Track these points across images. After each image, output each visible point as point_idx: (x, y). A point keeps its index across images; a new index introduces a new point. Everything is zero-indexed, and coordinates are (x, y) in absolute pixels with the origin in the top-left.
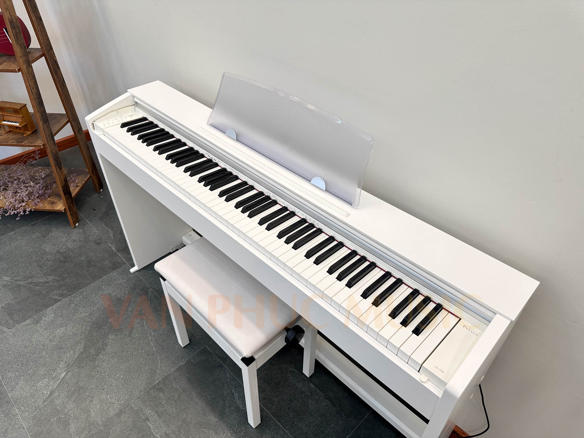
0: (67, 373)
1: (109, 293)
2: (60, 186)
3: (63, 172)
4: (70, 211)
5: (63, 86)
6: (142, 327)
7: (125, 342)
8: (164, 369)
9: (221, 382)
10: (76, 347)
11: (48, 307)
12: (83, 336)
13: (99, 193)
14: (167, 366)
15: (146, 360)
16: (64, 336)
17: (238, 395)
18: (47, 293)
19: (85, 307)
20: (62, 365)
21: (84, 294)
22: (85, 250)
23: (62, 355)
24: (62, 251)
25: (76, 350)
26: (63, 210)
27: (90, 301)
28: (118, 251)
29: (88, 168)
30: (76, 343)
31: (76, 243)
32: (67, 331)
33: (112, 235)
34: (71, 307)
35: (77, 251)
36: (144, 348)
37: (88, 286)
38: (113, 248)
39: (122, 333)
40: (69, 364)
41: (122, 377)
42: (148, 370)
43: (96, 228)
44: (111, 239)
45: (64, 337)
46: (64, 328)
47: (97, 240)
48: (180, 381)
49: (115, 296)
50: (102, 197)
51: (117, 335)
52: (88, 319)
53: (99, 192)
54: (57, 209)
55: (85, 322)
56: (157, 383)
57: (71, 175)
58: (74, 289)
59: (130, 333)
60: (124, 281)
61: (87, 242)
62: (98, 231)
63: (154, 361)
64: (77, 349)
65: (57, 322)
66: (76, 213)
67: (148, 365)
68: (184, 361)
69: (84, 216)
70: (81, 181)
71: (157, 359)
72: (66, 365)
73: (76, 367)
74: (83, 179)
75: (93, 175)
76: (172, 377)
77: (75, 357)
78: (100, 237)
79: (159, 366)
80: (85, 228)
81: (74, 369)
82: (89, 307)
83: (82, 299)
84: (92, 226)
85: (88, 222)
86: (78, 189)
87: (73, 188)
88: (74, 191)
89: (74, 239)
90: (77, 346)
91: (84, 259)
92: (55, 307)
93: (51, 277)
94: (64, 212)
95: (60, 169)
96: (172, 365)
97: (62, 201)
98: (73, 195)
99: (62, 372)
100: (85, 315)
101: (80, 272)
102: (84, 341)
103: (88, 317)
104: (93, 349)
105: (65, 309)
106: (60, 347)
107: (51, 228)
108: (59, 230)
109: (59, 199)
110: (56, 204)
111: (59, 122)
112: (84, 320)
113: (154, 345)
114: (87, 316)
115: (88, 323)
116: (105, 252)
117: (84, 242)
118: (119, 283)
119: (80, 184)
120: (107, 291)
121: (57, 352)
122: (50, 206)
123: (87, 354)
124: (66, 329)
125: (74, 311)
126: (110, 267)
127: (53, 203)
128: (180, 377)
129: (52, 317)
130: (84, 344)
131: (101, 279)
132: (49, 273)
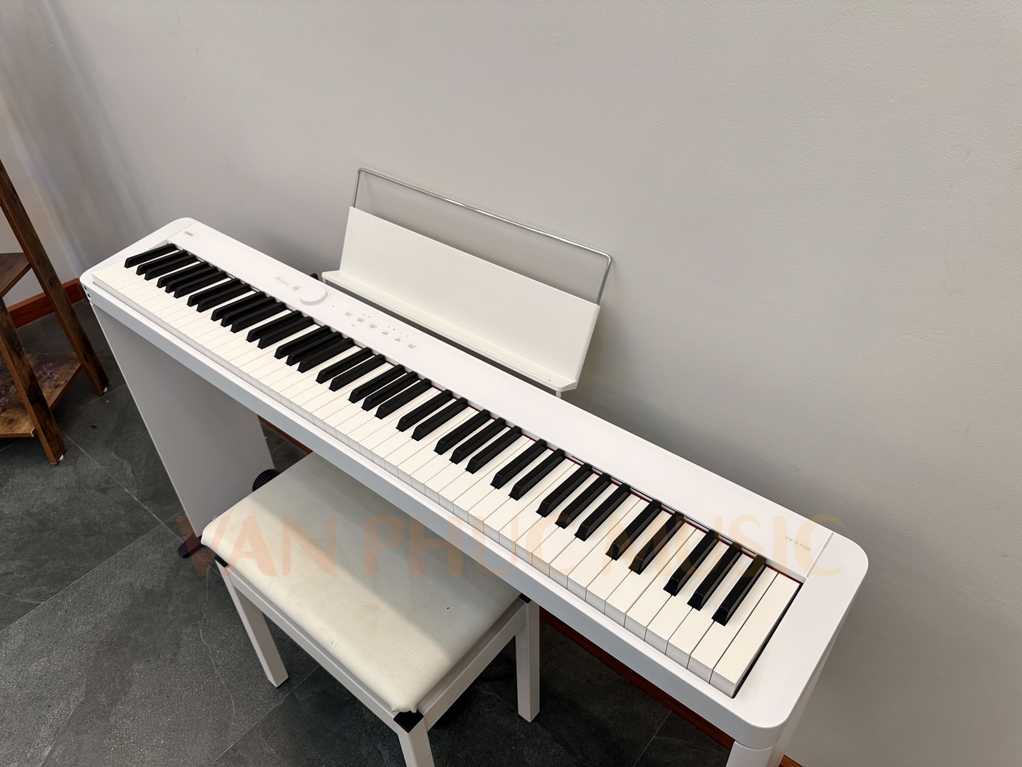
0: (55, 746)
1: (130, 583)
2: (23, 389)
3: (26, 362)
4: (46, 435)
5: (13, 202)
6: (197, 641)
7: (165, 673)
8: (243, 718)
9: (354, 731)
10: (70, 694)
11: (11, 621)
12: (83, 670)
13: (102, 395)
14: (250, 711)
15: (208, 704)
16: (45, 675)
17: (389, 753)
18: (9, 594)
19: (84, 613)
20: (44, 732)
21: (81, 589)
22: (79, 506)
23: (43, 713)
24: (36, 511)
25: (70, 699)
26: (31, 432)
27: (93, 602)
28: (143, 500)
29: (75, 350)
30: (69, 685)
31: (62, 493)
32: (50, 664)
33: (131, 472)
34: (57, 616)
35: (63, 507)
36: (203, 682)
37: (88, 572)
38: (133, 496)
39: (159, 658)
40: (58, 729)
41: (162, 742)
42: (213, 724)
43: (98, 462)
44: (129, 478)
45: (47, 677)
46: (46, 659)
47: (102, 485)
48: (275, 738)
49: (142, 587)
50: (108, 401)
51: (149, 661)
52: (90, 638)
53: (101, 393)
54: (21, 432)
55: (85, 643)
56: (232, 748)
57: (44, 366)
58: (61, 580)
59: (175, 655)
60: (158, 556)
61: (83, 489)
62: (103, 468)
63: (224, 704)
64: (72, 698)
65: (32, 649)
66: (57, 436)
67: (213, 714)
68: (281, 699)
69: (74, 441)
70: (64, 376)
71: (229, 701)
72: (53, 731)
73: (72, 734)
74: (68, 373)
75: (87, 364)
76: (260, 732)
77: (69, 712)
78: (107, 478)
79: (234, 713)
80: (78, 462)
81: (68, 737)
82: (92, 614)
83: (77, 600)
84: (90, 457)
85: (83, 451)
86: (58, 392)
87: (50, 391)
88: (51, 395)
89: (57, 485)
90: (71, 692)
91: (78, 522)
92: (25, 619)
93: (15, 562)
94: (33, 436)
95: (20, 355)
96: (258, 709)
97: (28, 416)
98: (50, 403)
99: (45, 746)
100: (84, 629)
101: (72, 548)
102: (85, 680)
103: (91, 633)
104: (104, 695)
105: (45, 623)
106: (39, 697)
107: (11, 469)
108: (28, 471)
109: (22, 414)
110: (19, 423)
111: (11, 268)
112: (83, 640)
113: (221, 675)
114: (89, 631)
115: (92, 645)
116: (118, 505)
117: (77, 490)
118: (149, 562)
119: (62, 382)
120: (126, 578)
121: (33, 708)
122: (6, 428)
123: (92, 705)
124: (49, 661)
125: (62, 624)
126: (129, 532)
127: (11, 421)
128: (275, 731)
129: (21, 641)
130: (84, 685)
131: (112, 558)
132: (11, 554)
